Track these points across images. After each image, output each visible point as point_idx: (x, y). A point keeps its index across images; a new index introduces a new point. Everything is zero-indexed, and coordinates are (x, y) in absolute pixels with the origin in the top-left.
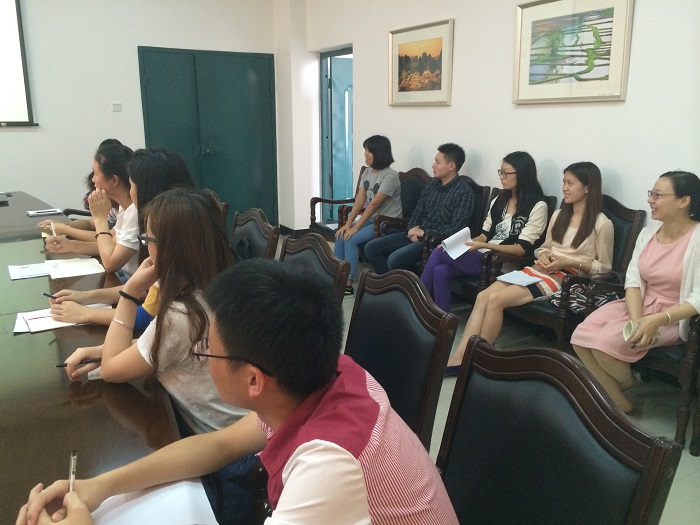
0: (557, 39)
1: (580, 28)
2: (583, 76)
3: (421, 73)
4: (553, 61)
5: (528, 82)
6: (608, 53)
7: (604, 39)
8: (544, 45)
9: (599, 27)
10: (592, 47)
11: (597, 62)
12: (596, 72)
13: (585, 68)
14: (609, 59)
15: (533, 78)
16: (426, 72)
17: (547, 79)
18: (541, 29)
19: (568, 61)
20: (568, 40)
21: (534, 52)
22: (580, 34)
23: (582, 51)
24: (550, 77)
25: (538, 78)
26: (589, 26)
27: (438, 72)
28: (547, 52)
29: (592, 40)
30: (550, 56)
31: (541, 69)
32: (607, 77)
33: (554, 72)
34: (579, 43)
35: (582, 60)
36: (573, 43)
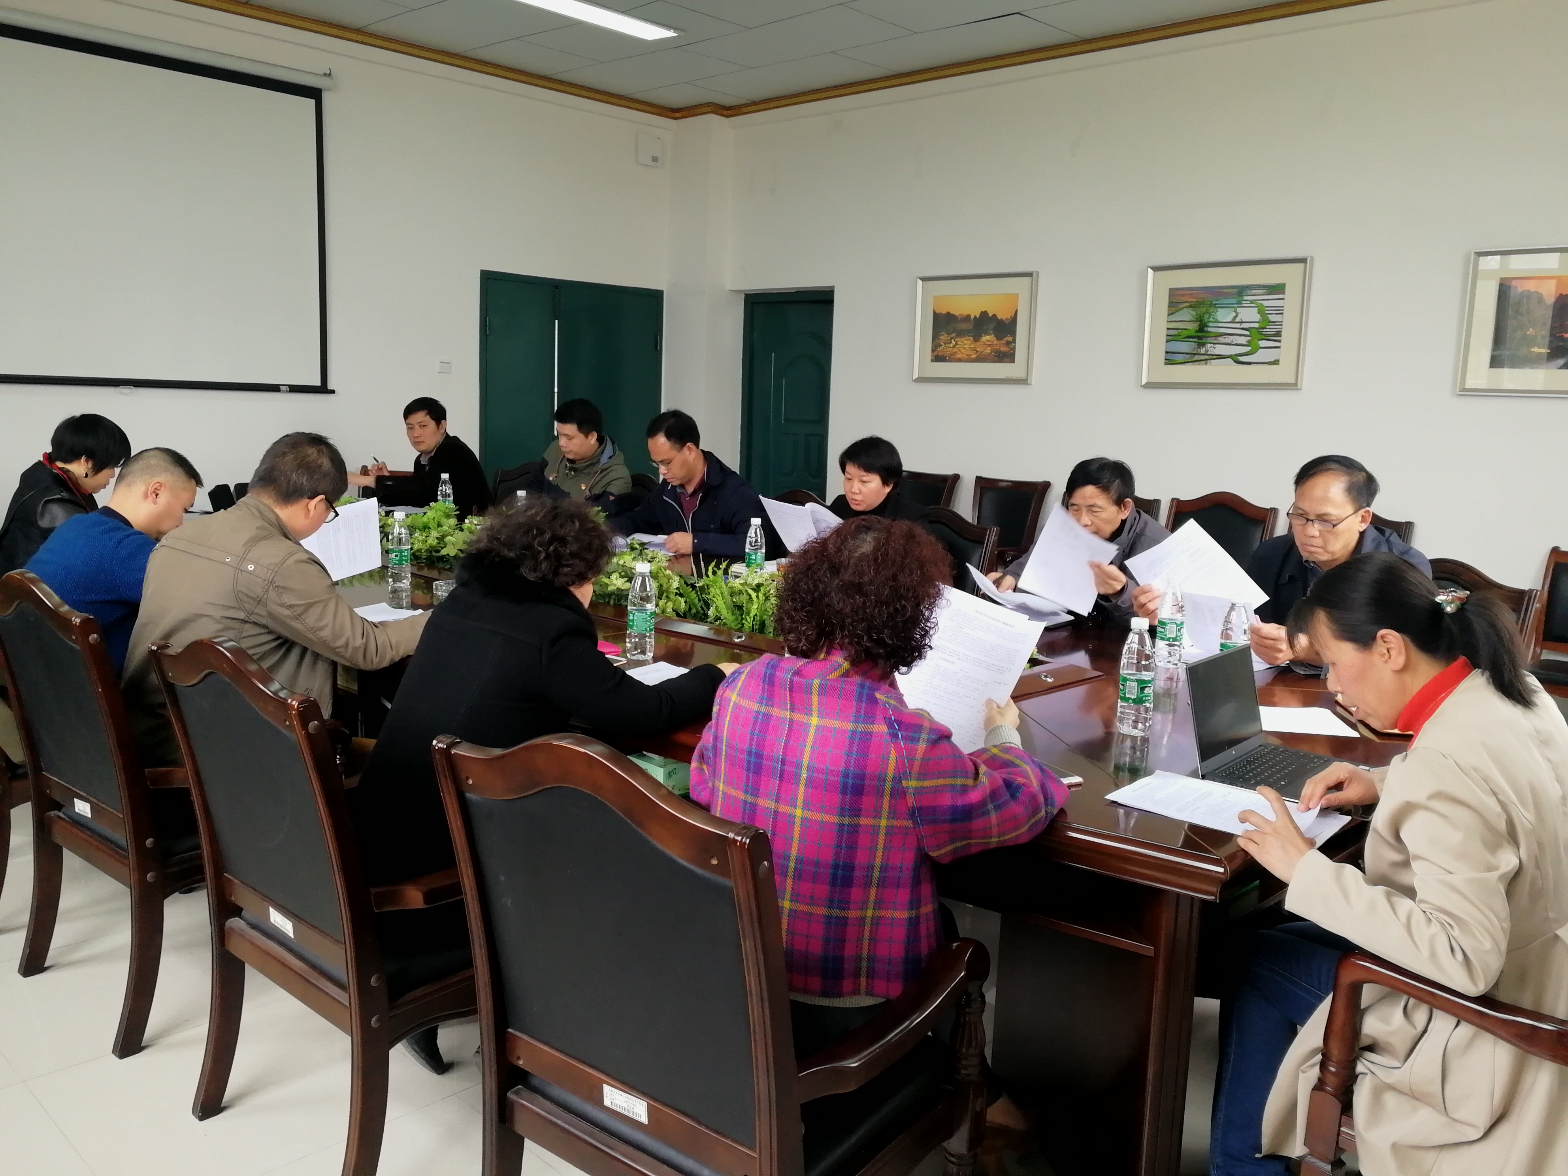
0: (1207, 312)
1: (1239, 303)
2: (1242, 359)
3: (977, 339)
4: (1200, 338)
5: (1163, 361)
6: (1278, 334)
7: (1272, 318)
8: (1188, 318)
9: (1266, 303)
10: (1257, 325)
11: (1263, 343)
12: (1261, 355)
13: (1248, 349)
14: (1279, 341)
15: (1170, 356)
16: (985, 338)
17: (1192, 358)
18: (1184, 299)
19: (1222, 339)
20: (1224, 315)
21: (1172, 325)
22: (1239, 310)
23: (1243, 329)
24: (1196, 358)
25: (1180, 358)
26: (1252, 302)
27: (1010, 339)
28: (1193, 327)
29: (1257, 317)
30: (1196, 332)
31: (1186, 347)
32: (1278, 361)
33: (1203, 351)
34: (1237, 320)
35: (1243, 340)
36: (1230, 319)
